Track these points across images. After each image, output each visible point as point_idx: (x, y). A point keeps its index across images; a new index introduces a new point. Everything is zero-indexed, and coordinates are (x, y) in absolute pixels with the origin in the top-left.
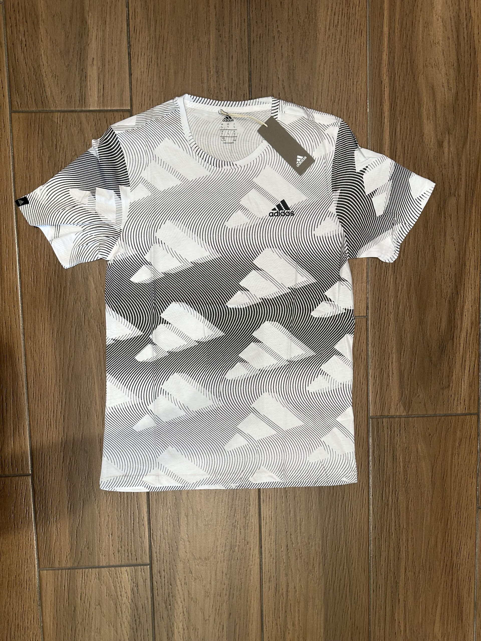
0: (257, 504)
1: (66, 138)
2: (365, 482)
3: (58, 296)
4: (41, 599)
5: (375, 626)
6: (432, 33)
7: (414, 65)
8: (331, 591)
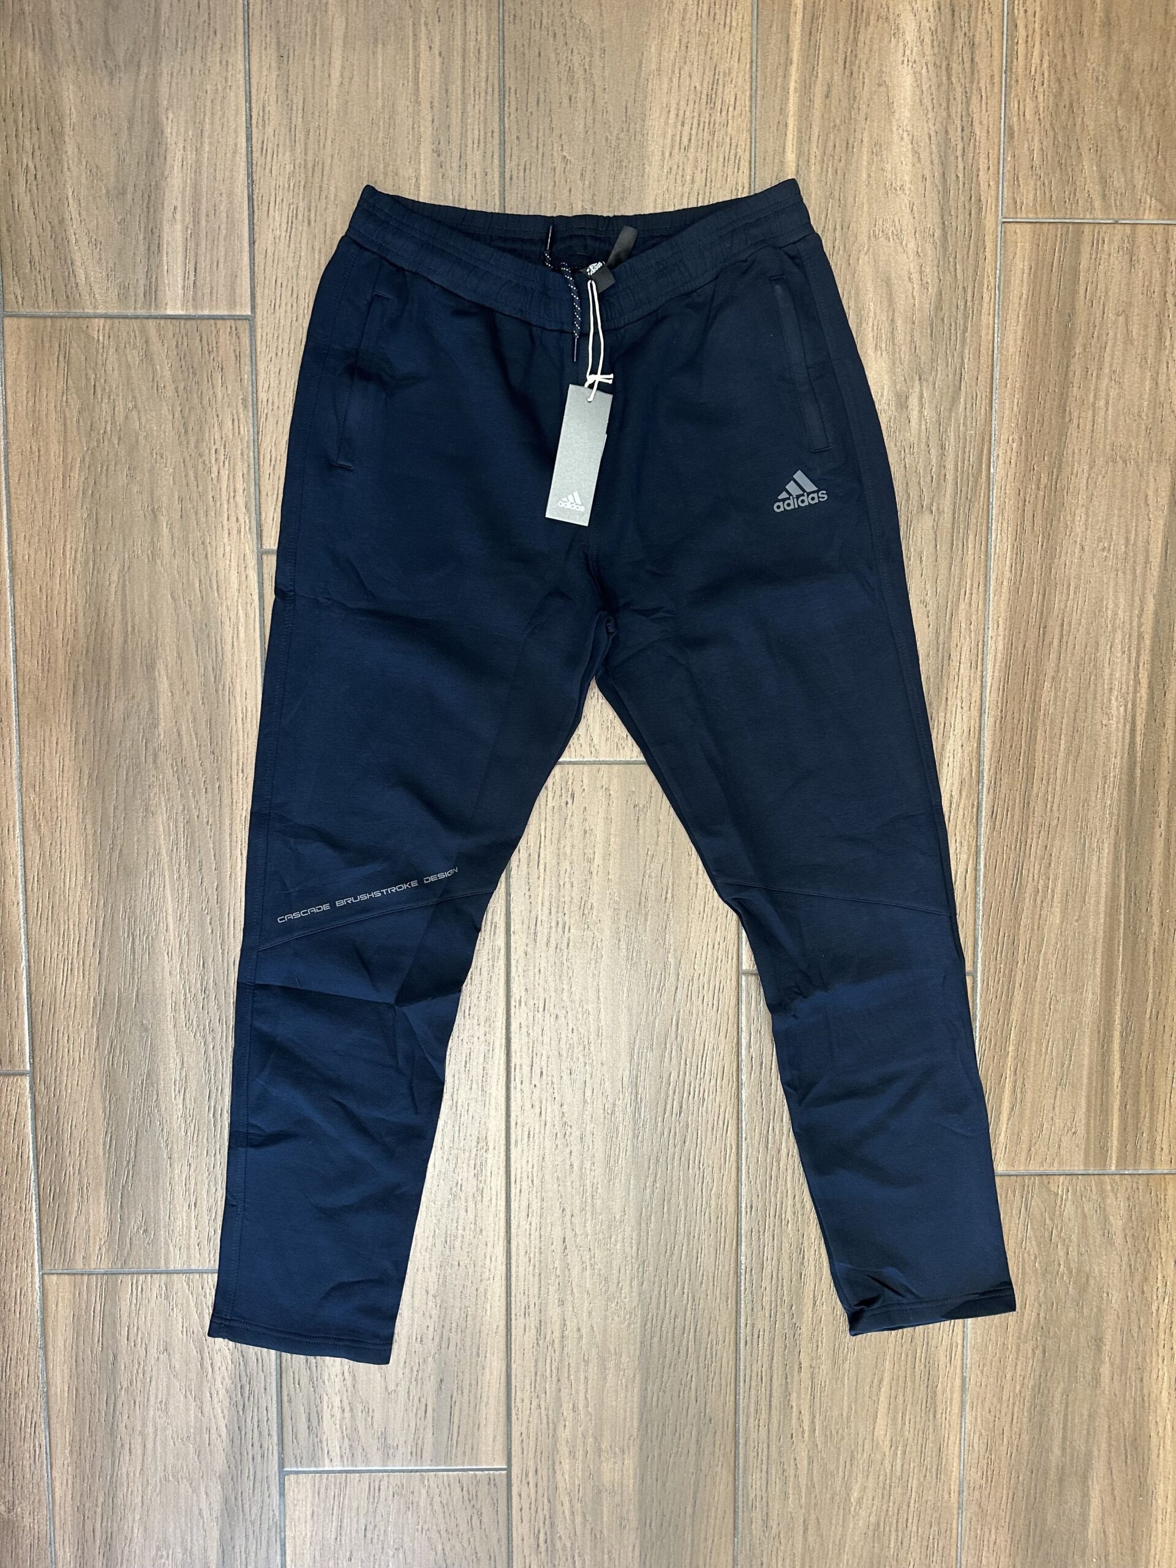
0: (503, 1148)
1: (116, 372)
2: (730, 1109)
3: (93, 701)
4: (44, 1334)
5: (748, 1417)
6: (888, 167)
7: (850, 233)
8: (656, 1340)
